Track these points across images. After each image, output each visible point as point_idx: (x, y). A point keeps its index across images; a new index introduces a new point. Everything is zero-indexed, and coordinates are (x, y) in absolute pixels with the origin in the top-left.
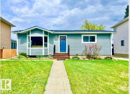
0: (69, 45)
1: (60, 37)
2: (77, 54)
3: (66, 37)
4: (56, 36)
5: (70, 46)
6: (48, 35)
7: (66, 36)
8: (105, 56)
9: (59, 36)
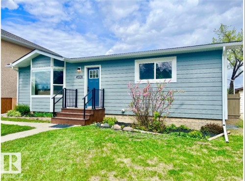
0: (103, 90)
1: (88, 69)
2: (123, 112)
3: (98, 68)
4: (79, 69)
5: (105, 90)
6: (63, 66)
7: (100, 66)
8: (203, 121)
9: (86, 68)
